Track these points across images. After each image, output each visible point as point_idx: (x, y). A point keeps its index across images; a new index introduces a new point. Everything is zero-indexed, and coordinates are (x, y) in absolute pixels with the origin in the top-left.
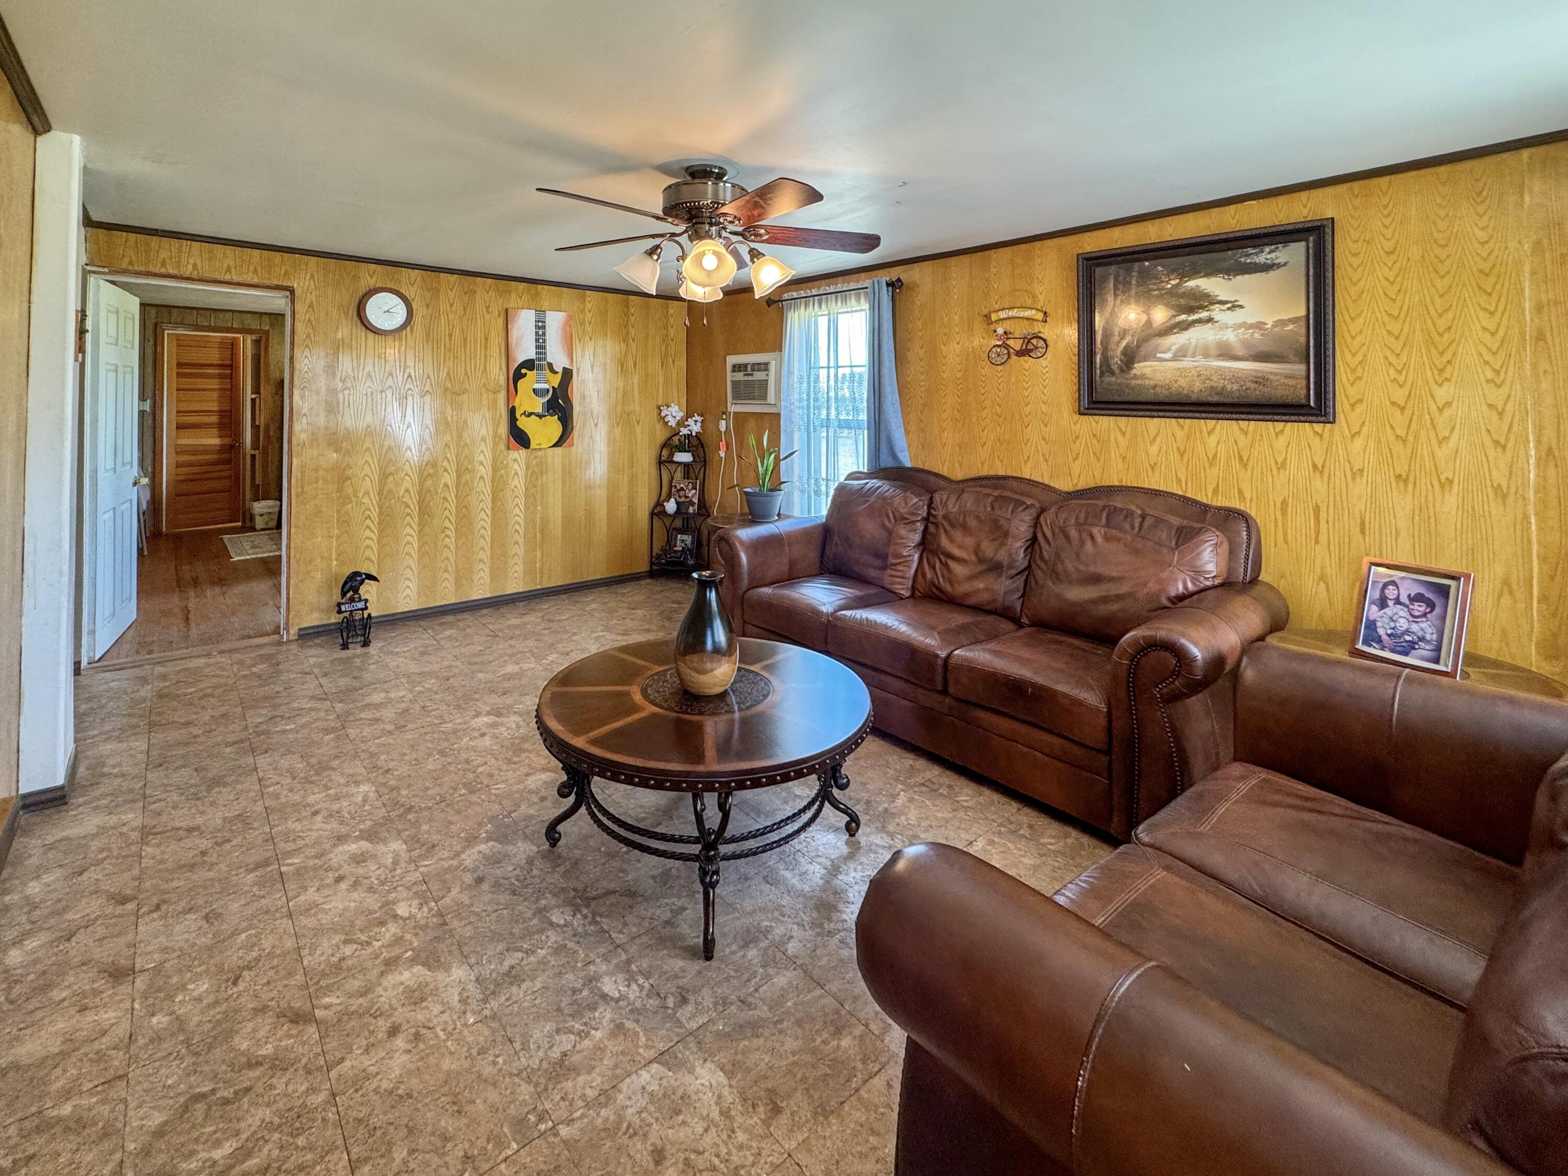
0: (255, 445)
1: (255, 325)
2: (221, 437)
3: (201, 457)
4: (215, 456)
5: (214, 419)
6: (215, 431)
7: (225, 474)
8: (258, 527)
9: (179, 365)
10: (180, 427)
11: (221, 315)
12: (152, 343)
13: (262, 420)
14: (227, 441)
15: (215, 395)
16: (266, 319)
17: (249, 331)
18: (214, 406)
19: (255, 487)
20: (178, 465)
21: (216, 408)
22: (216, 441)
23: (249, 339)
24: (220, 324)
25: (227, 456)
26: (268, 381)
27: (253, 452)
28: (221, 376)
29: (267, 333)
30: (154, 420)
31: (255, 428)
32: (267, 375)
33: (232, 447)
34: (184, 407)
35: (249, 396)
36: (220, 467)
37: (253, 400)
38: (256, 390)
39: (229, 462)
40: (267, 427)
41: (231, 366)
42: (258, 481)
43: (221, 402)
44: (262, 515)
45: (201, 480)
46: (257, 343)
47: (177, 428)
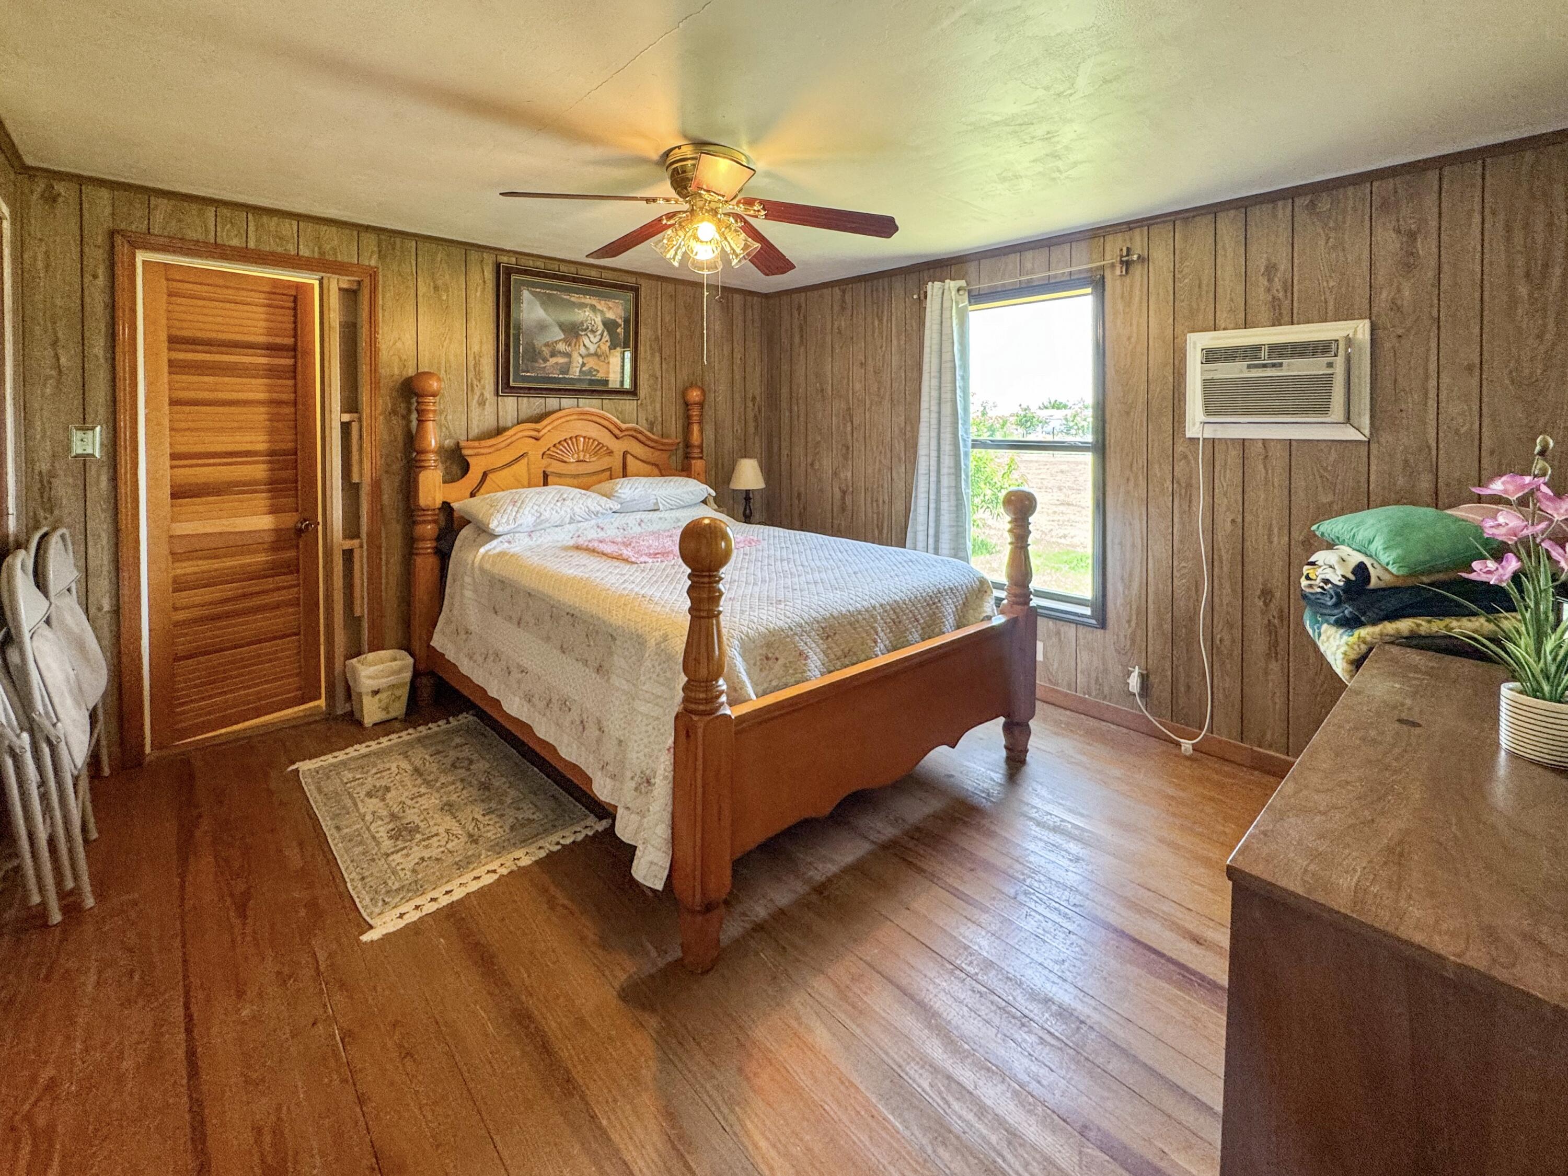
0: (352, 531)
1: (348, 254)
2: (274, 510)
3: (229, 563)
4: (262, 558)
5: (259, 471)
6: (261, 500)
7: (284, 596)
8: (368, 721)
9: (174, 341)
10: (179, 493)
11: (272, 223)
12: (101, 281)
13: (364, 474)
14: (290, 520)
15: (260, 415)
16: (370, 241)
17: (338, 268)
18: (259, 442)
19: (353, 622)
20: (179, 585)
21: (262, 447)
22: (263, 522)
23: (335, 283)
24: (270, 245)
25: (290, 554)
26: (375, 384)
27: (348, 544)
28: (272, 372)
29: (373, 275)
30: (114, 479)
31: (351, 489)
32: (374, 369)
33: (299, 532)
34: (189, 443)
35: (337, 417)
36: (270, 583)
37: (346, 427)
38: (351, 404)
39: (292, 568)
40: (376, 485)
41: (293, 350)
42: (361, 608)
43: (272, 432)
44: (376, 692)
45: (227, 615)
46: (351, 295)
47: (174, 496)
